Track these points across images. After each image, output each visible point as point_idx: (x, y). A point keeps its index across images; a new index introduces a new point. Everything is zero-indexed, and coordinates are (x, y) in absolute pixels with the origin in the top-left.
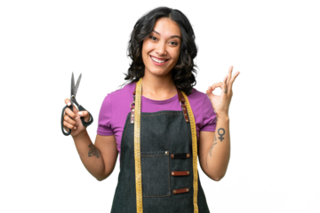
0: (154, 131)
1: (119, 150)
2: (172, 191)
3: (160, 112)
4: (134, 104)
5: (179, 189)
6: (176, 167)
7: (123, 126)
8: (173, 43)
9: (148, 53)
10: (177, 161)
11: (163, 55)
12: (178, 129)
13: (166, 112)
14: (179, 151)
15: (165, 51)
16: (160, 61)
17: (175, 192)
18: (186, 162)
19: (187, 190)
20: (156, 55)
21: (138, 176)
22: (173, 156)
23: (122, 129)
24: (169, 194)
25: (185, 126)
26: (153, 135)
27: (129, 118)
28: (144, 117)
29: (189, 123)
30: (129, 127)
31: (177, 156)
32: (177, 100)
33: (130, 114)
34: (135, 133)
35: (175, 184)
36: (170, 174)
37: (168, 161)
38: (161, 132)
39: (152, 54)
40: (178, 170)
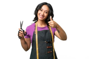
0: (41, 36)
1: (32, 42)
2: (47, 52)
3: (43, 30)
4: (35, 29)
5: (49, 51)
6: (48, 45)
7: (33, 35)
8: (46, 12)
9: (39, 14)
10: (48, 44)
11: (43, 15)
12: (48, 35)
13: (45, 30)
14: (49, 41)
15: (44, 14)
16: (42, 17)
17: (48, 52)
18: (51, 44)
19: (51, 52)
20: (41, 15)
21: (37, 49)
22: (47, 42)
23: (32, 36)
24: (47, 53)
25: (50, 34)
26: (41, 37)
27: (34, 33)
28: (38, 32)
29: (51, 33)
30: (34, 35)
31: (48, 42)
32: (47, 27)
33: (34, 31)
34: (36, 37)
35: (48, 50)
36: (47, 48)
37: (46, 44)
38: (44, 36)
39: (40, 14)
40: (49, 46)
